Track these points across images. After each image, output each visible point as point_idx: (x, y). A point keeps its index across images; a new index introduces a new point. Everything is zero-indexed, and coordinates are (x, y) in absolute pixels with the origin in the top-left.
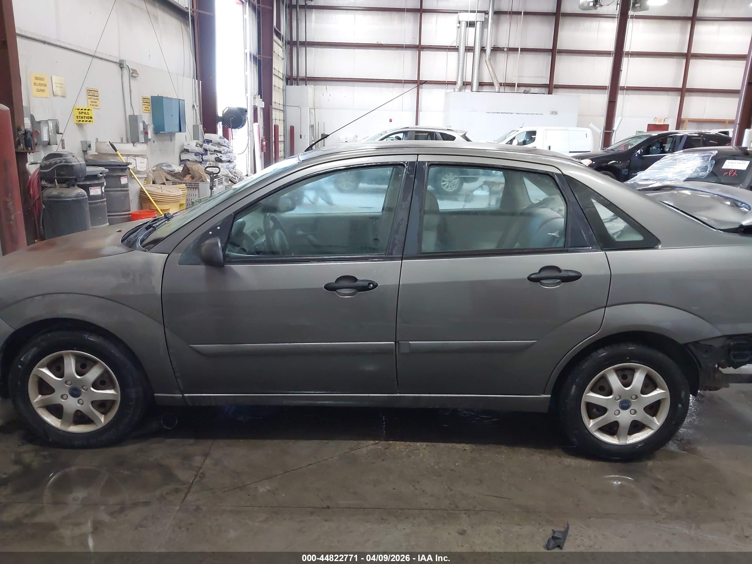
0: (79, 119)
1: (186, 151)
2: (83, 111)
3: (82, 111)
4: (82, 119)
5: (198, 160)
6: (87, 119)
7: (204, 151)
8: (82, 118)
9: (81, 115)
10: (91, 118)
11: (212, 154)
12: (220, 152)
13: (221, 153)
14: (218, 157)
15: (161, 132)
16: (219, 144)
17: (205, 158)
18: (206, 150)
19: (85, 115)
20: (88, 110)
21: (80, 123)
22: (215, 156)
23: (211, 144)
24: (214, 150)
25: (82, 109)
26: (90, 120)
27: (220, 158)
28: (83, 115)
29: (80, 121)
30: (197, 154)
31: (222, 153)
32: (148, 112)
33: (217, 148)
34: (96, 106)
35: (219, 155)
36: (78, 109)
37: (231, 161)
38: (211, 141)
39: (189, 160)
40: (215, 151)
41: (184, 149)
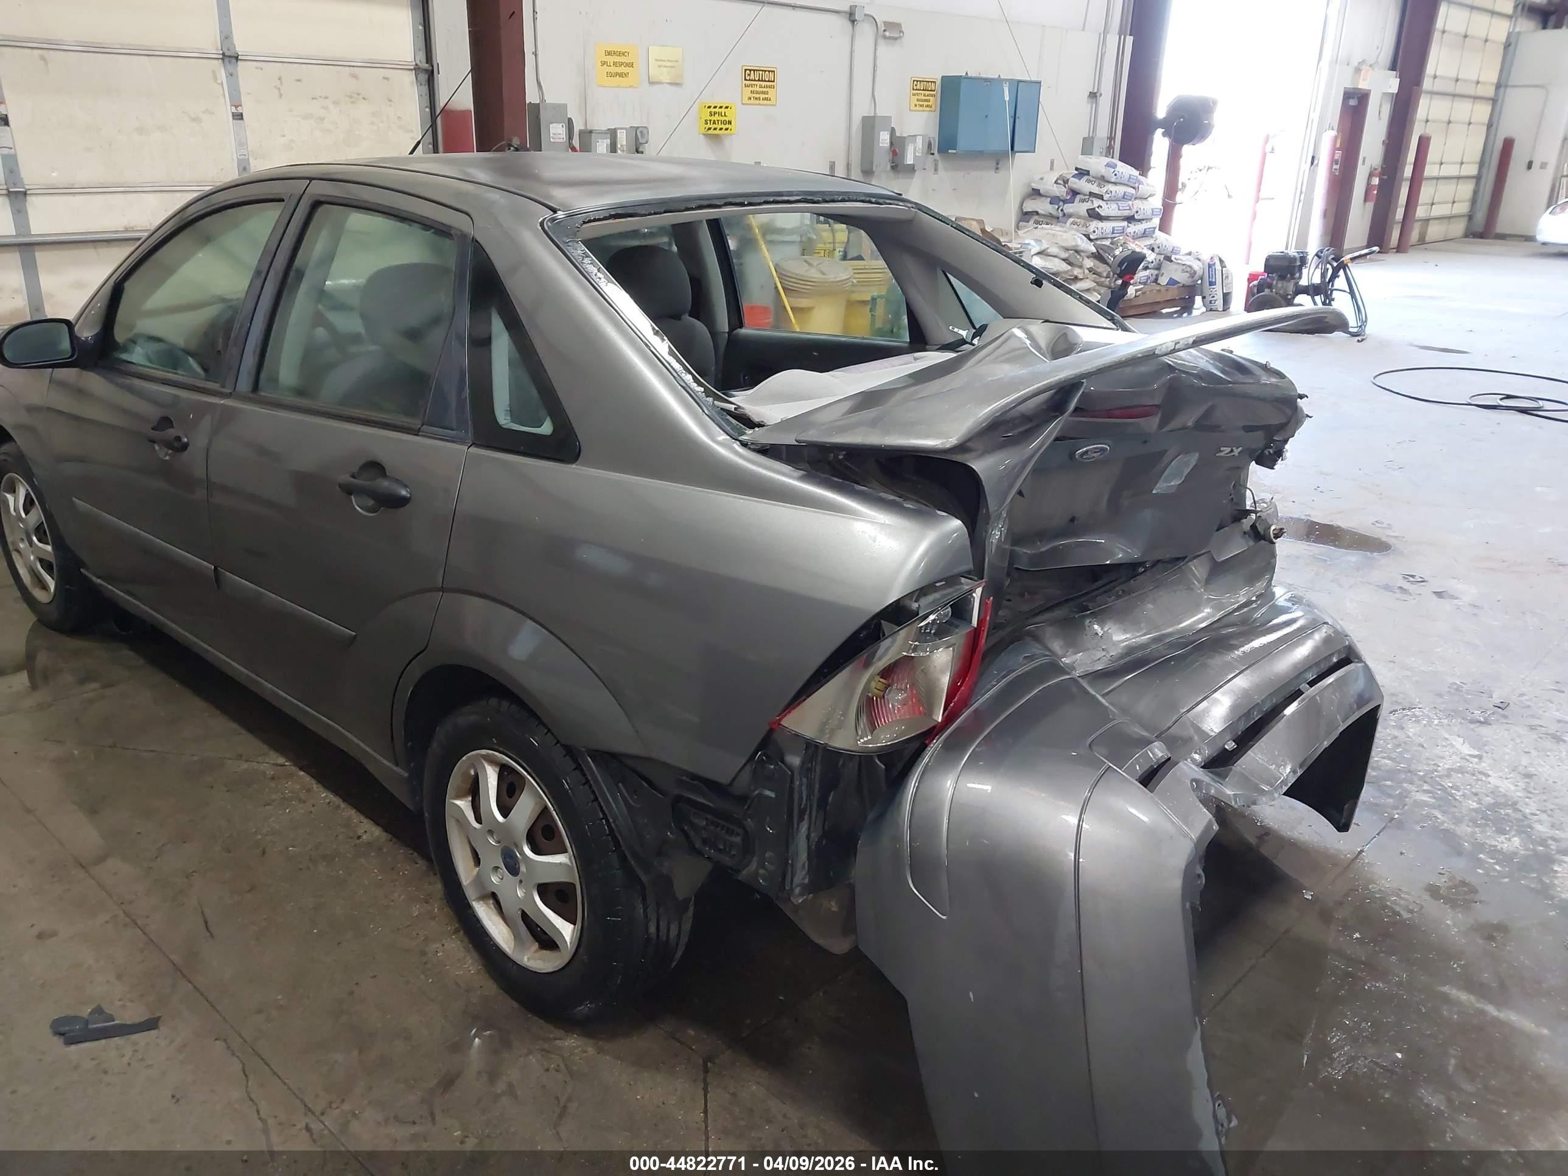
0: (708, 126)
1: (1036, 193)
2: (717, 110)
3: (715, 110)
4: (715, 126)
5: (1054, 213)
6: (723, 126)
7: (1071, 194)
8: (714, 123)
9: (713, 118)
10: (730, 123)
11: (1083, 201)
12: (1101, 197)
13: (1103, 200)
14: (1094, 209)
15: (950, 151)
16: (1103, 180)
17: (1069, 208)
18: (1074, 193)
19: (721, 118)
20: (727, 107)
21: (710, 132)
22: (1088, 205)
23: (1086, 178)
24: (1090, 192)
25: (715, 107)
26: (727, 126)
27: (1097, 209)
28: (717, 118)
29: (710, 129)
30: (1055, 200)
31: (1105, 199)
32: (928, 109)
33: (1095, 189)
34: (766, 99)
35: (1097, 203)
36: (709, 107)
37: (1136, 217)
38: (1088, 173)
39: (1037, 213)
40: (1091, 194)
41: (1033, 189)
